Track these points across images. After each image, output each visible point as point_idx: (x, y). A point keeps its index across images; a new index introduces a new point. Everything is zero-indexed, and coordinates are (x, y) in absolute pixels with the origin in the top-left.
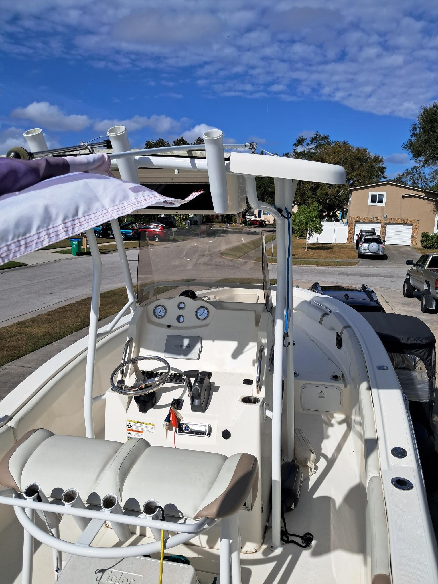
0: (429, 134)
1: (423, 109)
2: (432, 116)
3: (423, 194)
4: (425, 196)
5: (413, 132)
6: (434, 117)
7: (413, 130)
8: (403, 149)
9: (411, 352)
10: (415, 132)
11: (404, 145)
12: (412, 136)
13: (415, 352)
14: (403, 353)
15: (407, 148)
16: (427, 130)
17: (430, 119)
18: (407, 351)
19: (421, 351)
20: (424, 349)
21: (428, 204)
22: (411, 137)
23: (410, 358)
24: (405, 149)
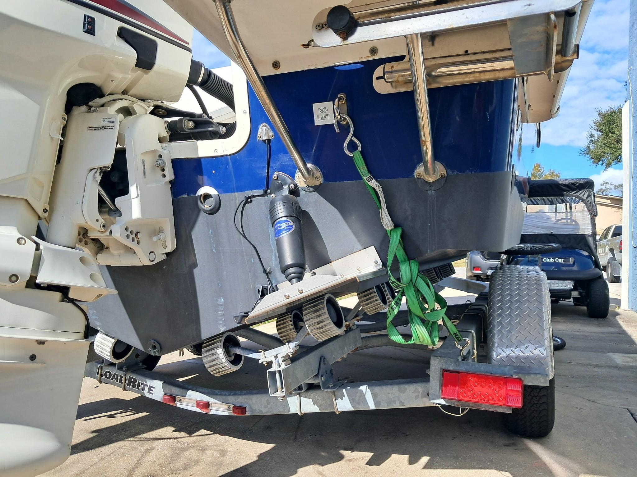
0: (607, 135)
1: (598, 112)
2: (609, 118)
3: (609, 201)
4: (611, 203)
5: (591, 139)
6: (611, 118)
7: (591, 137)
8: (580, 155)
9: (570, 194)
10: (592, 139)
11: (581, 151)
12: (590, 143)
13: (575, 193)
14: (563, 195)
15: (584, 153)
16: (605, 132)
17: (607, 121)
18: (567, 193)
19: (581, 192)
20: (583, 189)
21: (616, 212)
22: (589, 145)
23: (569, 200)
24: (582, 155)
